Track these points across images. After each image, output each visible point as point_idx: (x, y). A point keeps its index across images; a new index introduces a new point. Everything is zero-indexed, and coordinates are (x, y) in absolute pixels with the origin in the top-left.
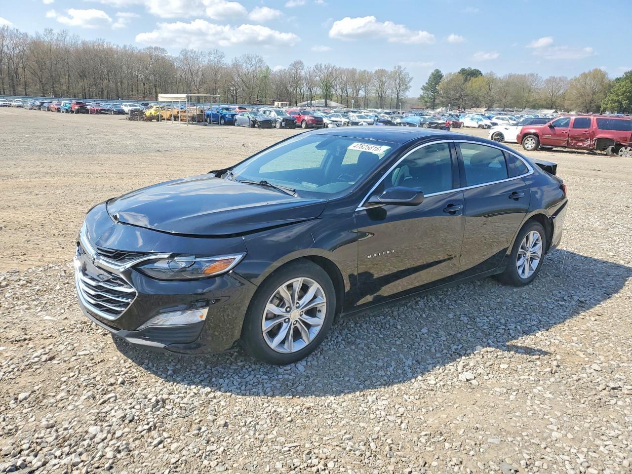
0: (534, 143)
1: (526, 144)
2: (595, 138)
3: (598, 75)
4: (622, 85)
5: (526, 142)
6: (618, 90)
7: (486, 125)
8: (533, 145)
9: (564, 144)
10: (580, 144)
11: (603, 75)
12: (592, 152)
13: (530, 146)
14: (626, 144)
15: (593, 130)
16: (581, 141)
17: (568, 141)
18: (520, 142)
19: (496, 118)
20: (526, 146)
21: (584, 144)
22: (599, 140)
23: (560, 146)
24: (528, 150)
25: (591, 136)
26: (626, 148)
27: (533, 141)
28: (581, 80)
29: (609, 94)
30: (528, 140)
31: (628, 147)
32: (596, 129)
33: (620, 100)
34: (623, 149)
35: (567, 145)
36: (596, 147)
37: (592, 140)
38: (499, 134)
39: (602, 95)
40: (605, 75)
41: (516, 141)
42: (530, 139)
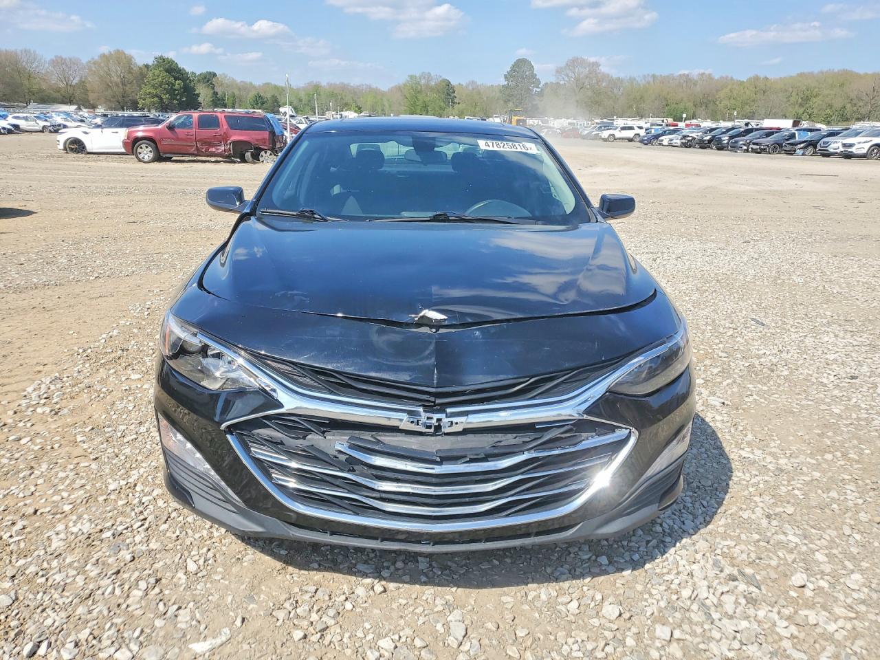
0: (151, 151)
1: (140, 153)
2: (229, 142)
3: (121, 59)
4: (156, 74)
5: (139, 150)
6: (153, 80)
7: (4, 128)
8: (151, 155)
9: (193, 150)
10: (214, 150)
11: (129, 60)
12: (229, 159)
13: (146, 157)
14: (265, 148)
15: (225, 131)
16: (213, 146)
17: (197, 146)
18: (131, 151)
19: (13, 118)
20: (141, 156)
21: (218, 149)
22: (235, 143)
23: (186, 154)
24: (145, 162)
25: (224, 139)
26: (266, 153)
27: (150, 149)
28: (102, 65)
29: (143, 86)
30: (141, 148)
31: (268, 151)
32: (227, 129)
33: (159, 93)
34: (263, 153)
35: (196, 153)
36: (232, 152)
37: (226, 144)
38: (75, 141)
39: (135, 87)
40: (131, 60)
41: (123, 150)
42: (143, 146)
